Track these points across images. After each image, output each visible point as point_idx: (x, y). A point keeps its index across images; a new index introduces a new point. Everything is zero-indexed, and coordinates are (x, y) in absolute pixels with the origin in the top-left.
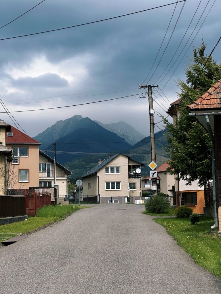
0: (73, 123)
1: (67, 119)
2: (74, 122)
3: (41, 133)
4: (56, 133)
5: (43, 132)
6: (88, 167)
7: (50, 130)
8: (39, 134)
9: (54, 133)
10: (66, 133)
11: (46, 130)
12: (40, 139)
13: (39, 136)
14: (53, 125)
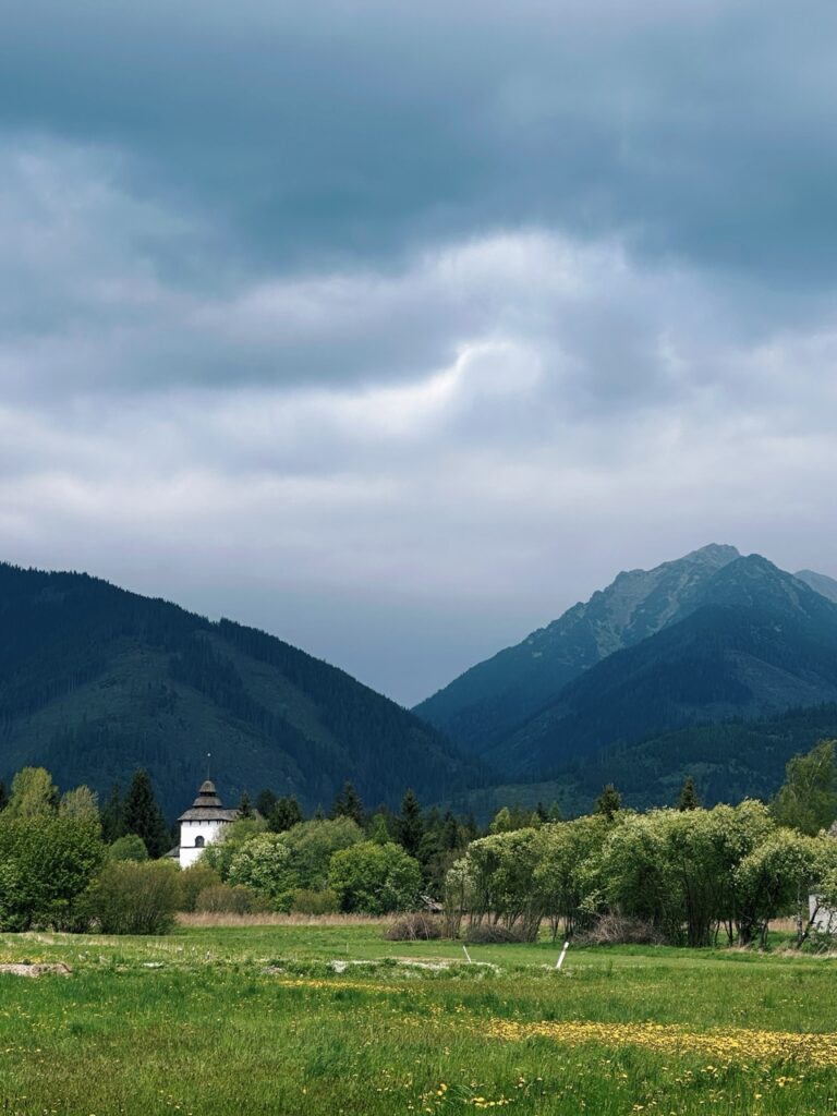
0: (692, 584)
1: (663, 566)
2: (697, 577)
3: (539, 630)
4: (612, 630)
5: (550, 626)
6: (672, 785)
7: (581, 616)
8: (532, 635)
9: (603, 628)
10: (657, 630)
11: (567, 613)
12: (536, 655)
13: (531, 642)
14: (597, 593)
